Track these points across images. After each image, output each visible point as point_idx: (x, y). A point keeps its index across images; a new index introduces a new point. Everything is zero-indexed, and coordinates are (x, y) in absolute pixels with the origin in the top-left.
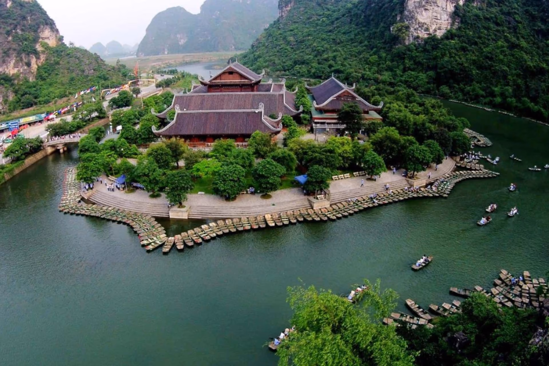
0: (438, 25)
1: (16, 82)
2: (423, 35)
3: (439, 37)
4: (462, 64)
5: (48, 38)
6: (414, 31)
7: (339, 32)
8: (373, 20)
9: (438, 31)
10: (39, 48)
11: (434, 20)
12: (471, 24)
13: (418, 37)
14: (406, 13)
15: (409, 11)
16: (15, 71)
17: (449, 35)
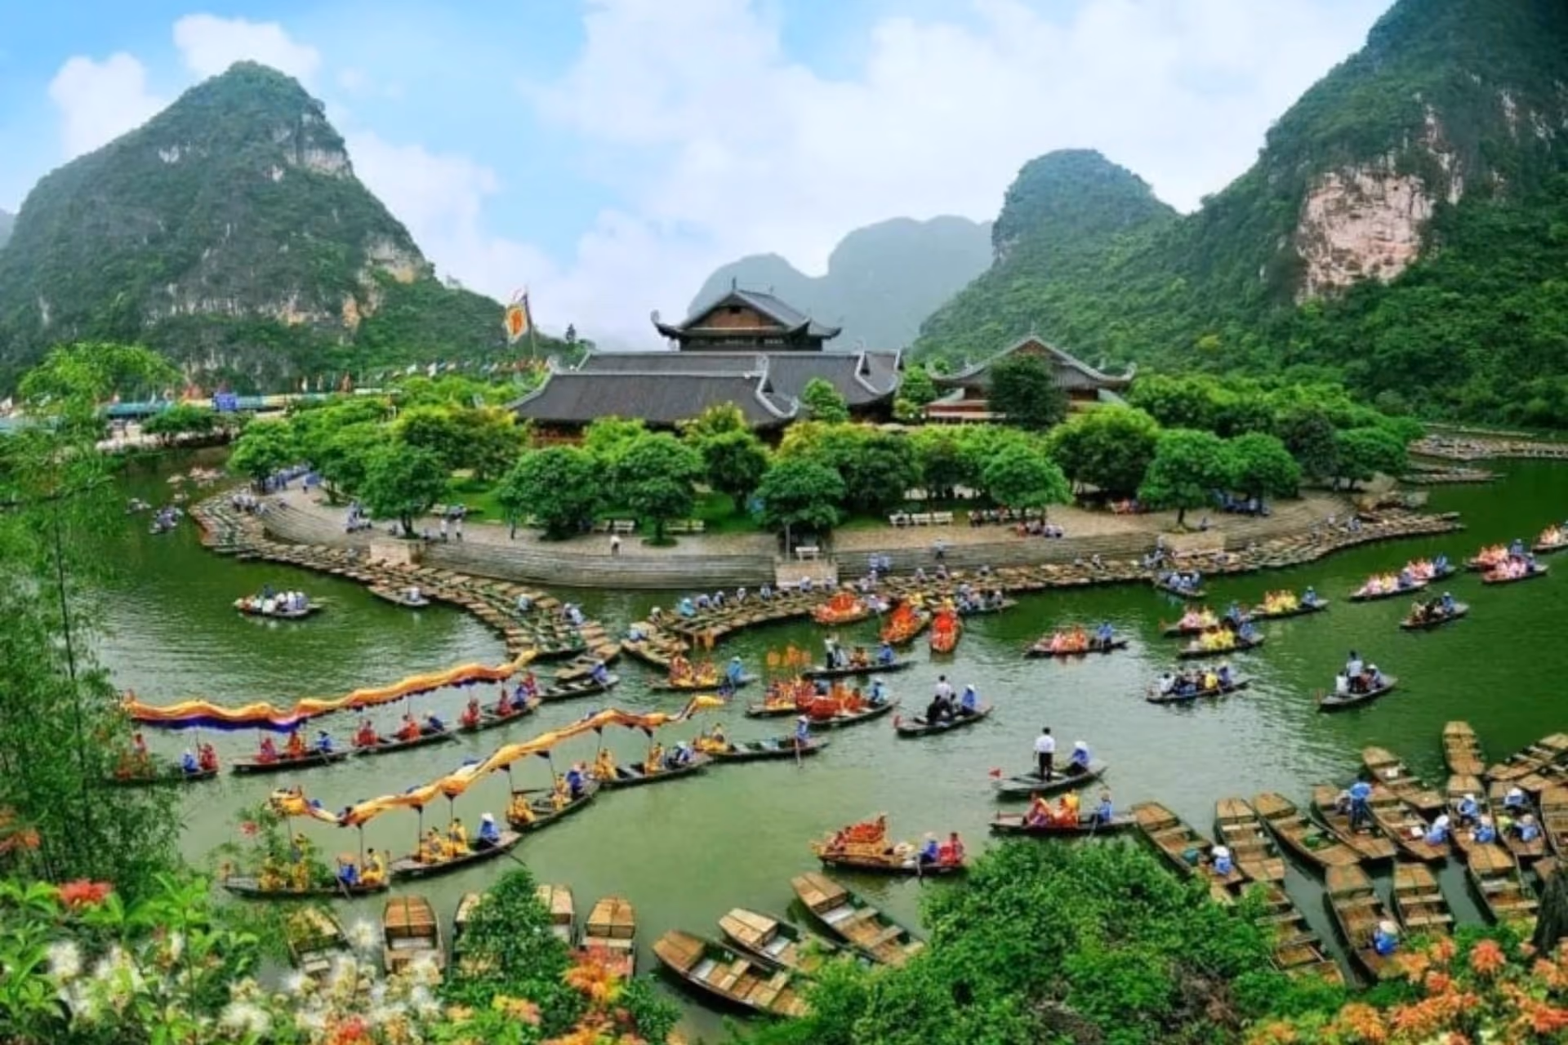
0: (1385, 255)
1: (302, 341)
2: (1342, 277)
3: (1385, 283)
4: (1439, 338)
5: (391, 262)
6: (1319, 271)
7: (1130, 290)
8: (1219, 256)
9: (1384, 268)
10: (363, 278)
11: (1375, 242)
12: (1475, 246)
13: (1330, 285)
14: (1303, 230)
15: (1312, 226)
16: (300, 318)
17: (1413, 277)
